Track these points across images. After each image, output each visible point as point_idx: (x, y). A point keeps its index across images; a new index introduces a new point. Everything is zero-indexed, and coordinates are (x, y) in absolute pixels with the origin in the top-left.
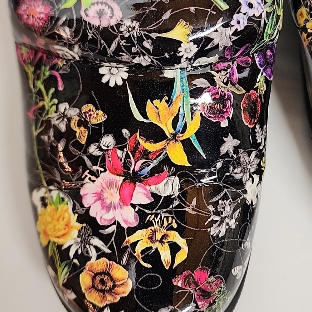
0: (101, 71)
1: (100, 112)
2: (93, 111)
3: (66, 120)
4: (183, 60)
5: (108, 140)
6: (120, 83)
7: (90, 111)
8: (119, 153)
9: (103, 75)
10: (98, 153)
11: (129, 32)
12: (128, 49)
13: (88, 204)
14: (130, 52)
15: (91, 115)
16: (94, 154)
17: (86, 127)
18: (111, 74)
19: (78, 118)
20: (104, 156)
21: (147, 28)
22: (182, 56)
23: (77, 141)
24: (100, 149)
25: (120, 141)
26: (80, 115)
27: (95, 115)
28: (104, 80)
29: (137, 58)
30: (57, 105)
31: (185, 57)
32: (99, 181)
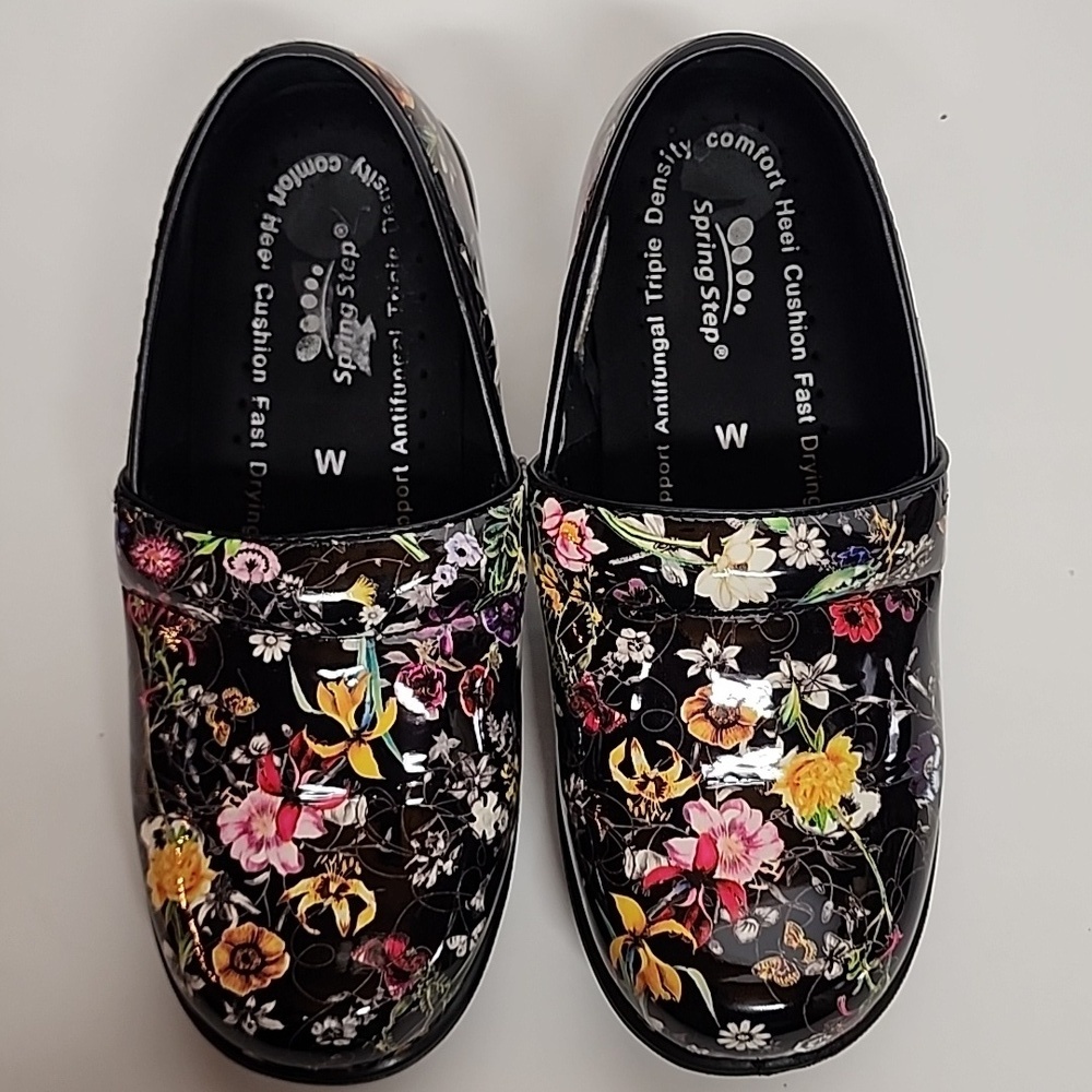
0: (253, 640)
1: (250, 700)
2: (238, 698)
3: (198, 710)
4: (367, 627)
5: (261, 741)
6: (279, 657)
7: (235, 697)
8: (277, 760)
9: (256, 646)
10: (245, 761)
11: (290, 591)
12: (290, 614)
13: (227, 840)
14: (291, 617)
15: (236, 703)
16: (240, 761)
17: (228, 721)
18: (266, 644)
19: (216, 708)
20: (253, 765)
21: (315, 587)
22: (366, 623)
23: (215, 742)
24: (247, 753)
25: (278, 742)
26: (219, 702)
27: (242, 704)
28: (256, 653)
29: (302, 626)
30: (186, 688)
31: (369, 623)
32: (245, 803)
